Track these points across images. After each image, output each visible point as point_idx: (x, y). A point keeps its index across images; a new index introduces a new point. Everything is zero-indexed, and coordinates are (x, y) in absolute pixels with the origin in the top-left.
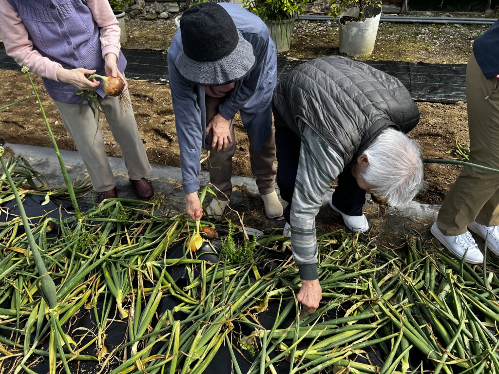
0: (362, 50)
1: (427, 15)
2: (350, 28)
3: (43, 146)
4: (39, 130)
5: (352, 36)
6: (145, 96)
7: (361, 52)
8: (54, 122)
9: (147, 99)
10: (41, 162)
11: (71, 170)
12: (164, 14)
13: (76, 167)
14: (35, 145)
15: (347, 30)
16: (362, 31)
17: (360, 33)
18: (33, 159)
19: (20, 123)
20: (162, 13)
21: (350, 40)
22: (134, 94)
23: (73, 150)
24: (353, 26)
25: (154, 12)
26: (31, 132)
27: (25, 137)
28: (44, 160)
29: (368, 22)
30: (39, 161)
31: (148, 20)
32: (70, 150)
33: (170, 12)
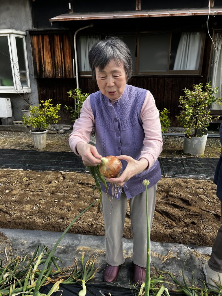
0: (200, 152)
1: (212, 134)
2: (193, 140)
3: (32, 229)
4: (24, 215)
5: (195, 145)
6: (88, 184)
7: (199, 153)
8: (33, 208)
9: (90, 186)
10: (34, 244)
11: (65, 250)
12: (62, 131)
13: (68, 247)
14: (24, 229)
15: (192, 141)
16: (200, 142)
17: (199, 143)
18: (26, 242)
19: (5, 210)
20: (61, 130)
21: (193, 147)
22: (79, 182)
23: (60, 231)
24: (195, 139)
25: (55, 129)
26: (19, 218)
27: (14, 222)
28: (36, 242)
29: (204, 137)
30: (32, 243)
31: (52, 134)
32: (57, 231)
33: (64, 130)
